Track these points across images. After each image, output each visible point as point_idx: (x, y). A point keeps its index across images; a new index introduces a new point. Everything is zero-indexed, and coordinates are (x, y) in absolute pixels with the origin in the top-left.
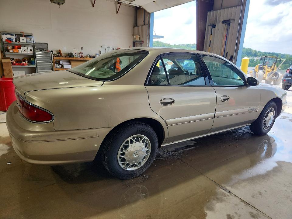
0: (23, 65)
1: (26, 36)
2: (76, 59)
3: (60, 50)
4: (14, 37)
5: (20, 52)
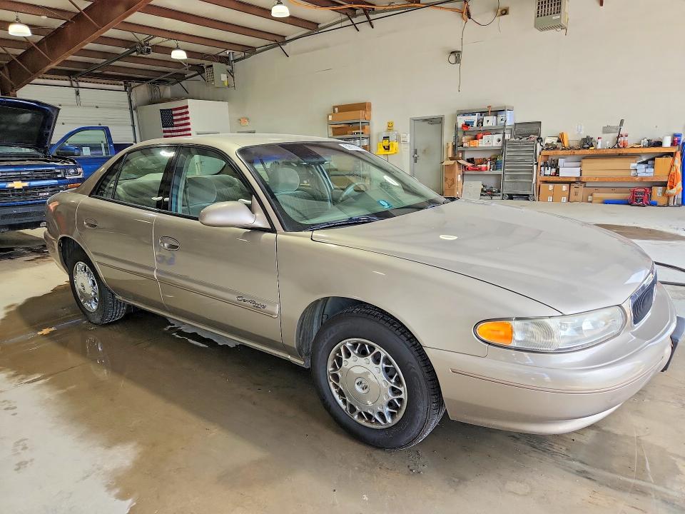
0: (480, 169)
1: (496, 113)
2: (601, 152)
3: (562, 135)
4: (475, 118)
5: (480, 145)
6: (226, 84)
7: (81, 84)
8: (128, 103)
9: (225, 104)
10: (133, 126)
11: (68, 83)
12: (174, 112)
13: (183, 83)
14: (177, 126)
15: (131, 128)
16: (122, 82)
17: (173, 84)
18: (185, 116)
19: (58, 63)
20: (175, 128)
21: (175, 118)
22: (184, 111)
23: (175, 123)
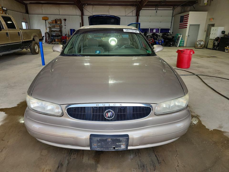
6: (206, 4)
7: (159, 9)
8: (172, 14)
9: (206, 13)
10: (172, 22)
11: (155, 9)
12: (184, 17)
13: (194, 5)
14: (184, 22)
15: (171, 23)
16: (172, 7)
17: (191, 6)
18: (187, 18)
19: (146, 2)
20: (183, 23)
21: (184, 19)
22: (187, 16)
23: (184, 21)
